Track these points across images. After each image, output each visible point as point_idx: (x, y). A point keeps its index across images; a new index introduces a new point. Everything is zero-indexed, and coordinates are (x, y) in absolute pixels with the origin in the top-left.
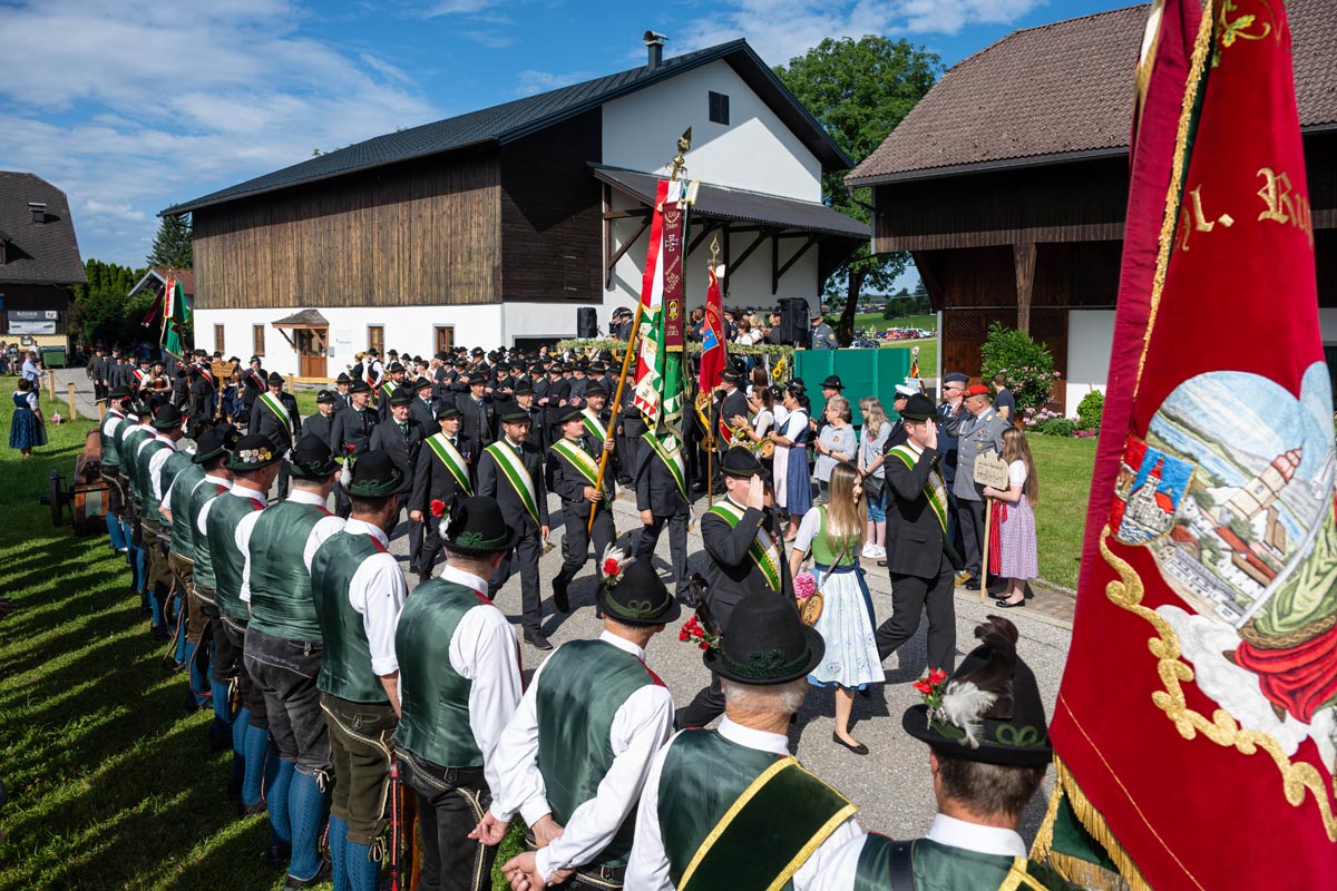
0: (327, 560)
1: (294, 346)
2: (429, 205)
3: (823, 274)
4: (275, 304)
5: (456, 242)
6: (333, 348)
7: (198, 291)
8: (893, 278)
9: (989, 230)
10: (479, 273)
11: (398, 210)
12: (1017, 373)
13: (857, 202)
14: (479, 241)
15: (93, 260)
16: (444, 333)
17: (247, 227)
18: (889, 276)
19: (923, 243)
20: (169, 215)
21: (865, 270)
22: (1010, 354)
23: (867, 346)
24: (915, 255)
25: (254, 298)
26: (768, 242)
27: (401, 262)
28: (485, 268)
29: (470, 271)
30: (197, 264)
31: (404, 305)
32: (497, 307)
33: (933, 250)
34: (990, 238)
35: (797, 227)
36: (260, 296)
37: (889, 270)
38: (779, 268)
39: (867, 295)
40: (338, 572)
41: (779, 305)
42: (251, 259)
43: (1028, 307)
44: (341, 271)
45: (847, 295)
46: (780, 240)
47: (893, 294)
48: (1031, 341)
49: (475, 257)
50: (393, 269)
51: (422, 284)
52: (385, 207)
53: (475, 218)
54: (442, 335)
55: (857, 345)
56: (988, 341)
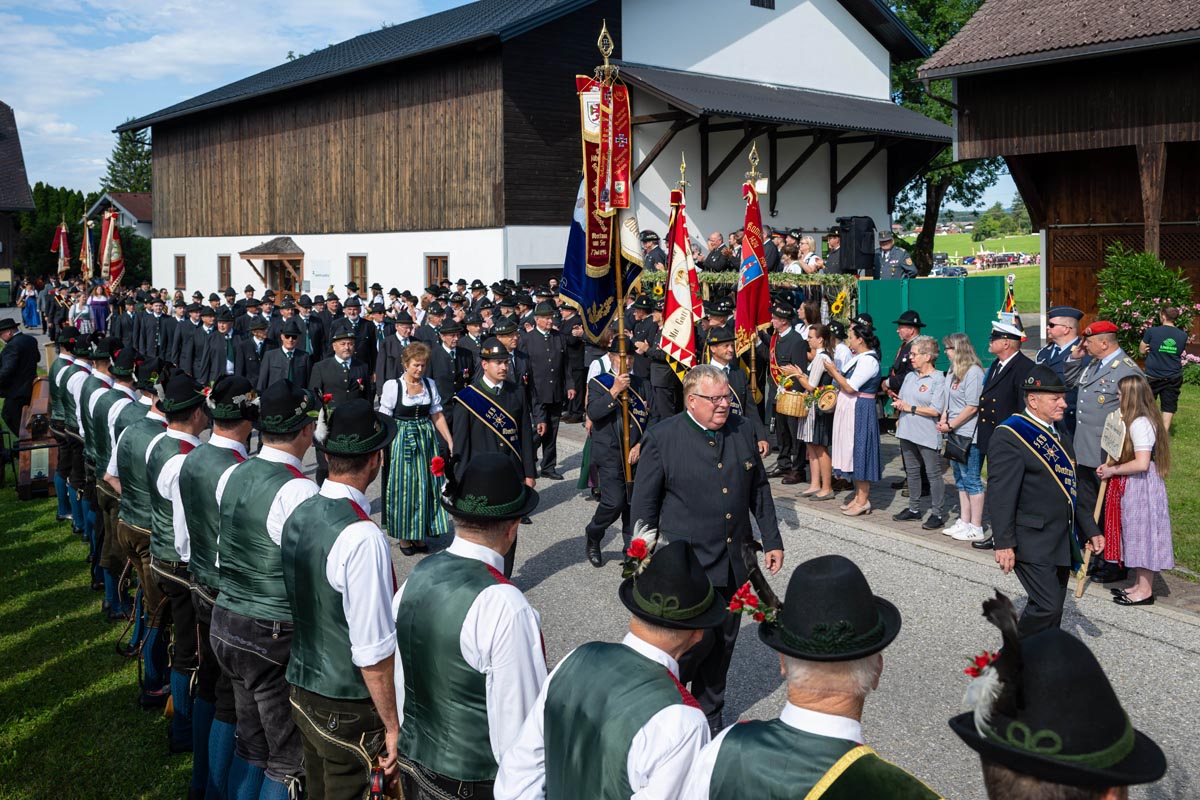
0: (301, 529)
1: (264, 280)
2: (420, 113)
3: (894, 187)
4: (243, 232)
5: (451, 156)
6: (309, 282)
7: (157, 218)
8: (981, 188)
9: (1105, 128)
10: (478, 192)
11: (384, 120)
12: (1145, 306)
13: (936, 98)
14: (478, 155)
15: (41, 184)
16: (437, 264)
17: (211, 143)
18: (977, 188)
19: (1018, 146)
20: (126, 131)
21: (947, 180)
22: (1135, 282)
23: (951, 275)
24: (1009, 160)
25: (219, 225)
26: (824, 148)
27: (387, 180)
28: (483, 186)
29: (467, 190)
30: (156, 187)
31: (390, 231)
32: (498, 233)
33: (1033, 154)
34: (1106, 138)
35: (860, 130)
36: (227, 223)
37: (977, 180)
38: (838, 181)
39: (950, 211)
40: (312, 544)
41: (838, 225)
42: (217, 180)
43: (1157, 223)
44: (318, 192)
45: (924, 212)
46: (840, 147)
47: (983, 209)
48: (1162, 265)
49: (472, 174)
50: (378, 189)
51: (412, 205)
52: (369, 116)
53: (473, 127)
54: (433, 264)
55: (938, 273)
56: (1106, 266)
